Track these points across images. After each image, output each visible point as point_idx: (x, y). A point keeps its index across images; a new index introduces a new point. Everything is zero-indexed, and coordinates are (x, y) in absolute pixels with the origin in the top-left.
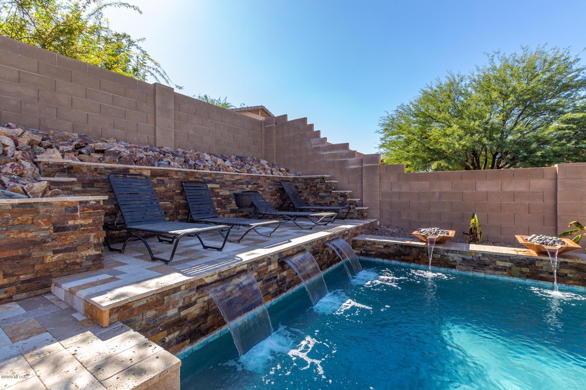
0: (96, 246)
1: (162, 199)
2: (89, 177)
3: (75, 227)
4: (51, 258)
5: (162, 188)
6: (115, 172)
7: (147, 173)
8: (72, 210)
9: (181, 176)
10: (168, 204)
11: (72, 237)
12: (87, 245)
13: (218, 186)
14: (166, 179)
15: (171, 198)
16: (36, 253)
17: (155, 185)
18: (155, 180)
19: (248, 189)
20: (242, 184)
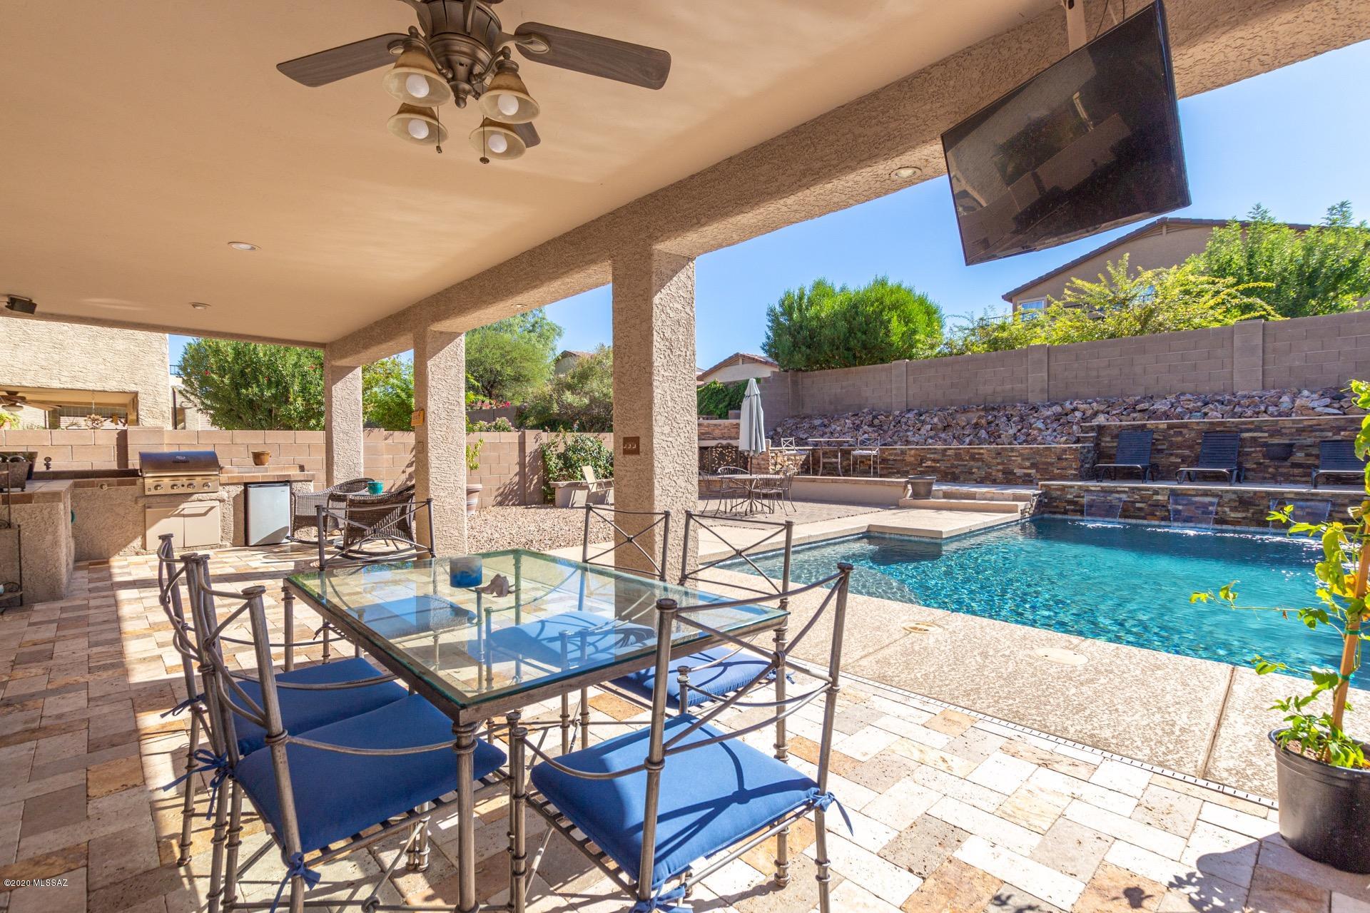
0: (1075, 469)
1: (1179, 448)
2: (1116, 432)
3: (1066, 459)
4: (1056, 471)
5: (1180, 439)
6: (1135, 428)
7: (1165, 426)
8: (1065, 451)
9: (1205, 427)
10: (1187, 452)
11: (1065, 464)
12: (1071, 468)
13: (1266, 435)
14: (1185, 431)
15: (1190, 447)
16: (1051, 468)
17: (1172, 436)
18: (1172, 432)
19: (1339, 438)
20: (1322, 430)
